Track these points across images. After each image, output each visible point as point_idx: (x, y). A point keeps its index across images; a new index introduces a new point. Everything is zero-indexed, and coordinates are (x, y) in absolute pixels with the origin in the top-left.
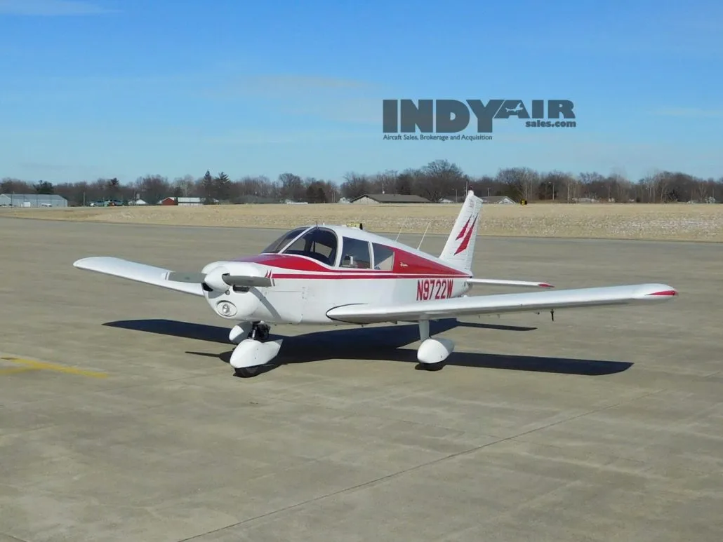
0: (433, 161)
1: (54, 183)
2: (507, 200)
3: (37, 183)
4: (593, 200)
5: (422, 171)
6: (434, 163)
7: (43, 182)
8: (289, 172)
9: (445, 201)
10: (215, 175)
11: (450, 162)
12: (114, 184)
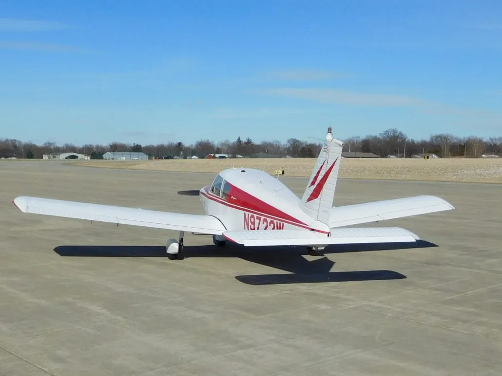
0: (388, 129)
1: (143, 145)
2: (434, 156)
3: (132, 145)
4: (496, 156)
5: (378, 136)
6: (387, 131)
7: (136, 145)
8: (294, 138)
10: (244, 140)
11: (399, 130)
12: (179, 145)
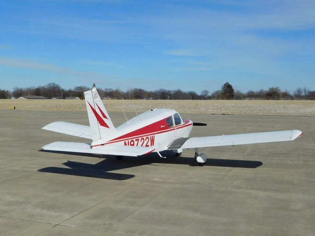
2: (78, 98)
6: (50, 84)
9: (54, 98)
